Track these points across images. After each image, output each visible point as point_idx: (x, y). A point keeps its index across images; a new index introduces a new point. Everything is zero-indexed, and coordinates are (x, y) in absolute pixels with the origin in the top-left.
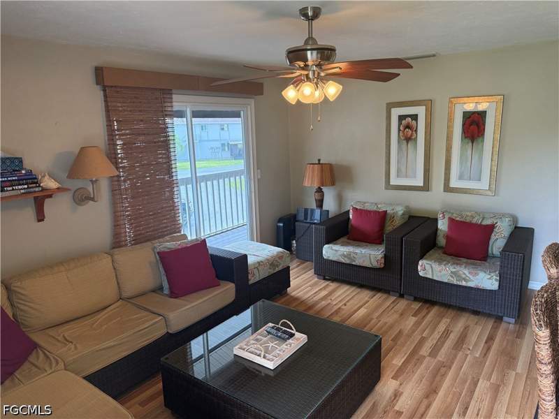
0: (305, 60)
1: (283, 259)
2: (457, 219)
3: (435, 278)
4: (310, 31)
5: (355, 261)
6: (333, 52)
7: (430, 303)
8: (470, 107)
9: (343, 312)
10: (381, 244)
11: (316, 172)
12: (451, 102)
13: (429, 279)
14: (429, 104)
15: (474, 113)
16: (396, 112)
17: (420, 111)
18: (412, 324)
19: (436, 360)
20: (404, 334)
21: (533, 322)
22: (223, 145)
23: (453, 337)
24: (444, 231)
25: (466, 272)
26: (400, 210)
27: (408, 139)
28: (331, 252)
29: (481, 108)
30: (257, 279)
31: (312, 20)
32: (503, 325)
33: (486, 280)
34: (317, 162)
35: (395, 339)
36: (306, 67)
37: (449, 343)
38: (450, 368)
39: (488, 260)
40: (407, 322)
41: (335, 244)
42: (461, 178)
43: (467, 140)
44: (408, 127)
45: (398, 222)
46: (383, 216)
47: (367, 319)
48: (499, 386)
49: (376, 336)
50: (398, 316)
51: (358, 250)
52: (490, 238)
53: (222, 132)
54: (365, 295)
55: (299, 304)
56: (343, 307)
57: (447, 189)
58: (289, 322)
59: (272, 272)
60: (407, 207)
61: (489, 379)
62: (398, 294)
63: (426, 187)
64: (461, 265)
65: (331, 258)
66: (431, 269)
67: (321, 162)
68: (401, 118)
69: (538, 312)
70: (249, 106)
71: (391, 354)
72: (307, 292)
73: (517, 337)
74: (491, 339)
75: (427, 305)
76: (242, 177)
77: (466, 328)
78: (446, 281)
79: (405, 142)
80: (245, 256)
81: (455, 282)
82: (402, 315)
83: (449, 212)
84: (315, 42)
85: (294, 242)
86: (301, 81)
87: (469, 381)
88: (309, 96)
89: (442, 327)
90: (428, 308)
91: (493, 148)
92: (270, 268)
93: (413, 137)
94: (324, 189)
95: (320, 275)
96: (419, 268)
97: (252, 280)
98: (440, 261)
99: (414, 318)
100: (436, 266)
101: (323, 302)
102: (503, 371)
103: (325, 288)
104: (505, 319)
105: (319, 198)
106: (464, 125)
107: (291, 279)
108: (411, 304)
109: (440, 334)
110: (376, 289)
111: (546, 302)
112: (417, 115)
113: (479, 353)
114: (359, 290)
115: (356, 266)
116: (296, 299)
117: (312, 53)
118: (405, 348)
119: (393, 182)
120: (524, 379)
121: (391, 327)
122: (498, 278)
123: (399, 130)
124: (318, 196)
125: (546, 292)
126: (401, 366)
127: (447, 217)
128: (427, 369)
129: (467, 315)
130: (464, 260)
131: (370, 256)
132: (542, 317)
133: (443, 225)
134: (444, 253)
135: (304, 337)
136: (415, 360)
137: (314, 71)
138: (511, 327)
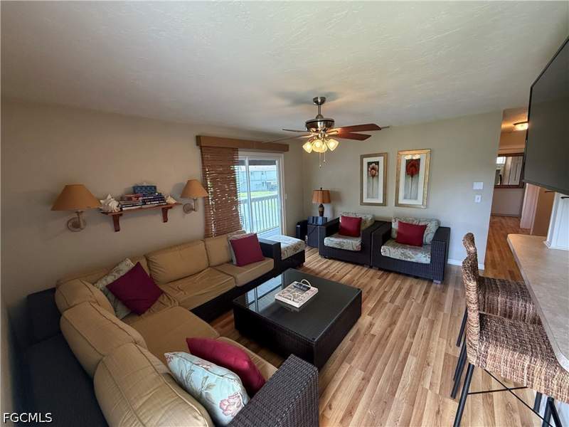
0: (317, 127)
1: (301, 246)
2: (404, 222)
3: (392, 257)
4: (319, 111)
6: (333, 123)
7: (388, 271)
8: (409, 157)
9: (337, 276)
10: (359, 237)
11: (320, 196)
12: (398, 154)
13: (388, 257)
14: (385, 155)
15: (412, 160)
16: (366, 160)
17: (380, 160)
18: (378, 283)
19: (394, 305)
20: (374, 289)
21: (464, 277)
22: (263, 183)
23: (403, 291)
24: (396, 229)
25: (410, 253)
26: (369, 217)
27: (373, 176)
28: (329, 242)
29: (417, 157)
30: (286, 257)
31: (321, 104)
32: (434, 285)
33: (422, 258)
34: (320, 189)
35: (369, 292)
36: (317, 131)
37: (401, 295)
38: (403, 309)
39: (423, 246)
40: (375, 282)
41: (331, 237)
42: (405, 198)
43: (409, 176)
44: (373, 168)
45: (369, 224)
46: (359, 221)
47: (351, 280)
48: (434, 321)
49: (359, 289)
50: (370, 278)
51: (345, 241)
52: (424, 233)
54: (350, 266)
56: (337, 274)
57: (397, 204)
58: (307, 281)
59: (295, 253)
60: (374, 215)
61: (427, 317)
62: (369, 266)
63: (384, 204)
64: (407, 249)
65: (329, 246)
66: (388, 251)
67: (322, 189)
68: (369, 164)
69: (468, 271)
70: (280, 158)
71: (367, 300)
72: (315, 265)
73: (443, 292)
74: (426, 293)
76: (278, 198)
77: (411, 287)
78: (398, 258)
79: (371, 178)
80: (280, 243)
81: (404, 259)
82: (372, 278)
83: (399, 218)
84: (322, 117)
85: (307, 236)
86: (314, 139)
87: (415, 318)
88: (319, 148)
89: (396, 286)
90: (387, 274)
91: (424, 180)
93: (376, 175)
94: (324, 205)
95: (323, 255)
96: (382, 251)
97: (283, 258)
98: (394, 246)
99: (379, 280)
100: (392, 250)
101: (325, 271)
102: (436, 312)
103: (325, 263)
104: (435, 281)
105: (322, 210)
106: (406, 167)
107: (305, 257)
108: (377, 272)
109: (396, 289)
110: (355, 263)
111: (471, 266)
112: (378, 162)
113: (420, 301)
114: (345, 264)
115: (344, 250)
116: (309, 269)
117: (320, 123)
118: (374, 298)
119: (365, 201)
120: (449, 317)
121: (366, 285)
122: (430, 256)
123: (368, 170)
124: (320, 209)
126: (373, 308)
127: (397, 221)
128: (389, 310)
130: (408, 246)
131: (352, 244)
132: (470, 274)
133: (395, 226)
134: (396, 242)
135: (316, 289)
136: (381, 304)
137: (321, 134)
138: (439, 286)
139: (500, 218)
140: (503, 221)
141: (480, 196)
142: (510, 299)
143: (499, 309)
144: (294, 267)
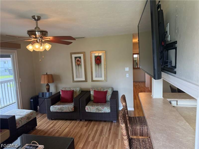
0: (35, 35)
1: (33, 115)
2: (96, 90)
4: (37, 24)
5: (63, 110)
6: (47, 33)
7: (91, 121)
8: (97, 55)
9: (60, 131)
10: (72, 102)
11: (46, 78)
12: (90, 53)
13: (90, 112)
14: (84, 53)
15: (98, 56)
16: (74, 56)
17: (81, 55)
18: (85, 130)
19: (94, 142)
20: (83, 135)
21: (120, 122)
22: (6, 69)
23: (99, 132)
24: (93, 95)
25: (101, 108)
26: (78, 89)
27: (79, 65)
28: (53, 108)
29: (100, 55)
30: (21, 126)
31: (37, 20)
32: (113, 124)
33: (106, 109)
34: (46, 74)
35: (79, 137)
36: (36, 38)
37: (98, 134)
38: (99, 143)
39: (107, 103)
40: (83, 130)
41: (55, 105)
42: (96, 77)
43: (97, 65)
44: (78, 61)
45: (78, 93)
46: (73, 92)
47: (69, 132)
48: (114, 145)
49: (72, 138)
50: (80, 128)
51: (64, 106)
52: (106, 95)
53: (5, 64)
54: (68, 123)
55: (41, 132)
56: (60, 129)
57: (93, 81)
58: (35, 142)
59: (28, 121)
60: (80, 88)
61: (111, 144)
62: (80, 120)
63: (86, 81)
64: (99, 105)
65: (54, 111)
66: (90, 109)
67: (47, 74)
68: (76, 58)
69: (121, 118)
71: (78, 143)
72: (44, 127)
73: (118, 127)
74: (110, 129)
75: (90, 122)
76: (13, 82)
77: (103, 127)
78: (95, 112)
79: (78, 66)
80: (14, 116)
81: (98, 112)
82: (81, 127)
83: (94, 88)
84: (39, 28)
85: (38, 106)
86: (34, 43)
87: (105, 146)
88: (38, 48)
89: (95, 129)
90: (90, 123)
91: (104, 67)
92: (27, 120)
93: (80, 64)
94: (50, 84)
95: (50, 118)
96: (86, 109)
97: (18, 126)
98: (92, 105)
99: (86, 128)
100: (91, 107)
101: (52, 129)
102: (115, 140)
103: (52, 123)
104: (114, 121)
105: (48, 88)
106: (95, 60)
107: (37, 123)
108: (84, 123)
109: (95, 131)
110: (71, 119)
111: (123, 114)
112: (80, 57)
113: (107, 135)
114: (66, 121)
115: (64, 112)
116: (40, 130)
117: (38, 33)
118: (83, 140)
119: (75, 79)
120: (121, 141)
121: (78, 133)
122: (110, 108)
123: (75, 62)
124: (47, 87)
125: (123, 111)
126: (82, 147)
127: (93, 90)
128: (91, 146)
129: (102, 123)
130: (100, 104)
131: (68, 107)
132: (122, 120)
133: (92, 93)
134: (94, 102)
135: (43, 146)
136: (87, 143)
137: (39, 39)
138: (116, 124)
139: (138, 83)
140: (139, 84)
141: (128, 74)
142: (142, 127)
143: (138, 133)
144: (27, 133)
